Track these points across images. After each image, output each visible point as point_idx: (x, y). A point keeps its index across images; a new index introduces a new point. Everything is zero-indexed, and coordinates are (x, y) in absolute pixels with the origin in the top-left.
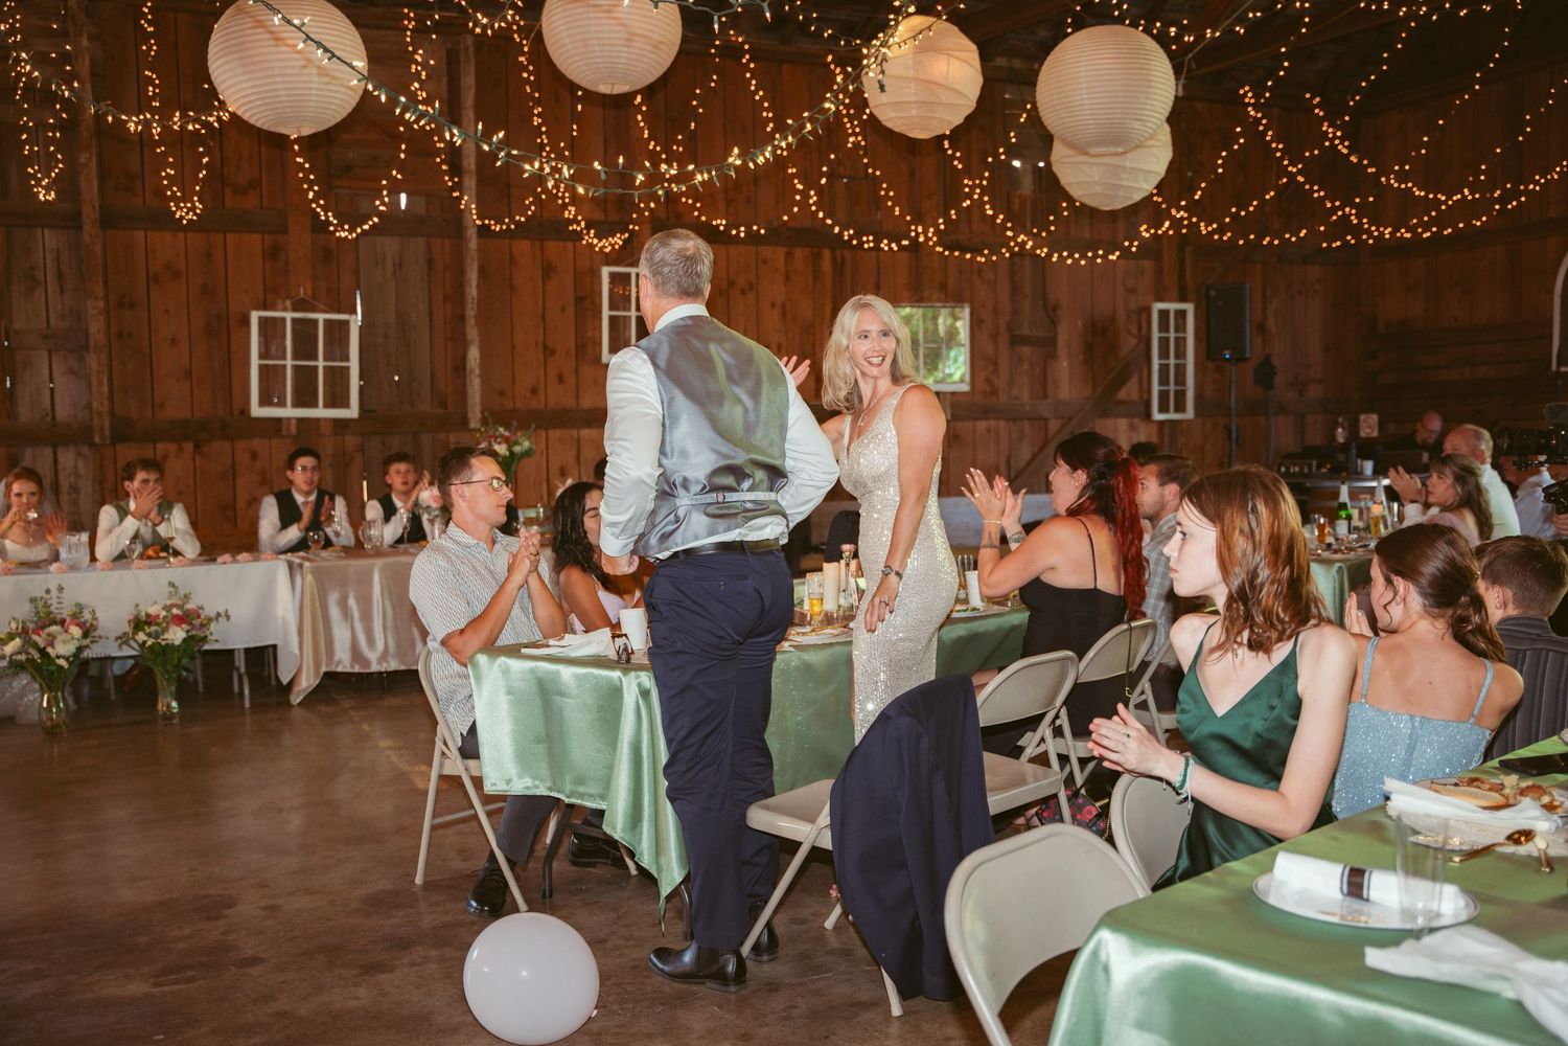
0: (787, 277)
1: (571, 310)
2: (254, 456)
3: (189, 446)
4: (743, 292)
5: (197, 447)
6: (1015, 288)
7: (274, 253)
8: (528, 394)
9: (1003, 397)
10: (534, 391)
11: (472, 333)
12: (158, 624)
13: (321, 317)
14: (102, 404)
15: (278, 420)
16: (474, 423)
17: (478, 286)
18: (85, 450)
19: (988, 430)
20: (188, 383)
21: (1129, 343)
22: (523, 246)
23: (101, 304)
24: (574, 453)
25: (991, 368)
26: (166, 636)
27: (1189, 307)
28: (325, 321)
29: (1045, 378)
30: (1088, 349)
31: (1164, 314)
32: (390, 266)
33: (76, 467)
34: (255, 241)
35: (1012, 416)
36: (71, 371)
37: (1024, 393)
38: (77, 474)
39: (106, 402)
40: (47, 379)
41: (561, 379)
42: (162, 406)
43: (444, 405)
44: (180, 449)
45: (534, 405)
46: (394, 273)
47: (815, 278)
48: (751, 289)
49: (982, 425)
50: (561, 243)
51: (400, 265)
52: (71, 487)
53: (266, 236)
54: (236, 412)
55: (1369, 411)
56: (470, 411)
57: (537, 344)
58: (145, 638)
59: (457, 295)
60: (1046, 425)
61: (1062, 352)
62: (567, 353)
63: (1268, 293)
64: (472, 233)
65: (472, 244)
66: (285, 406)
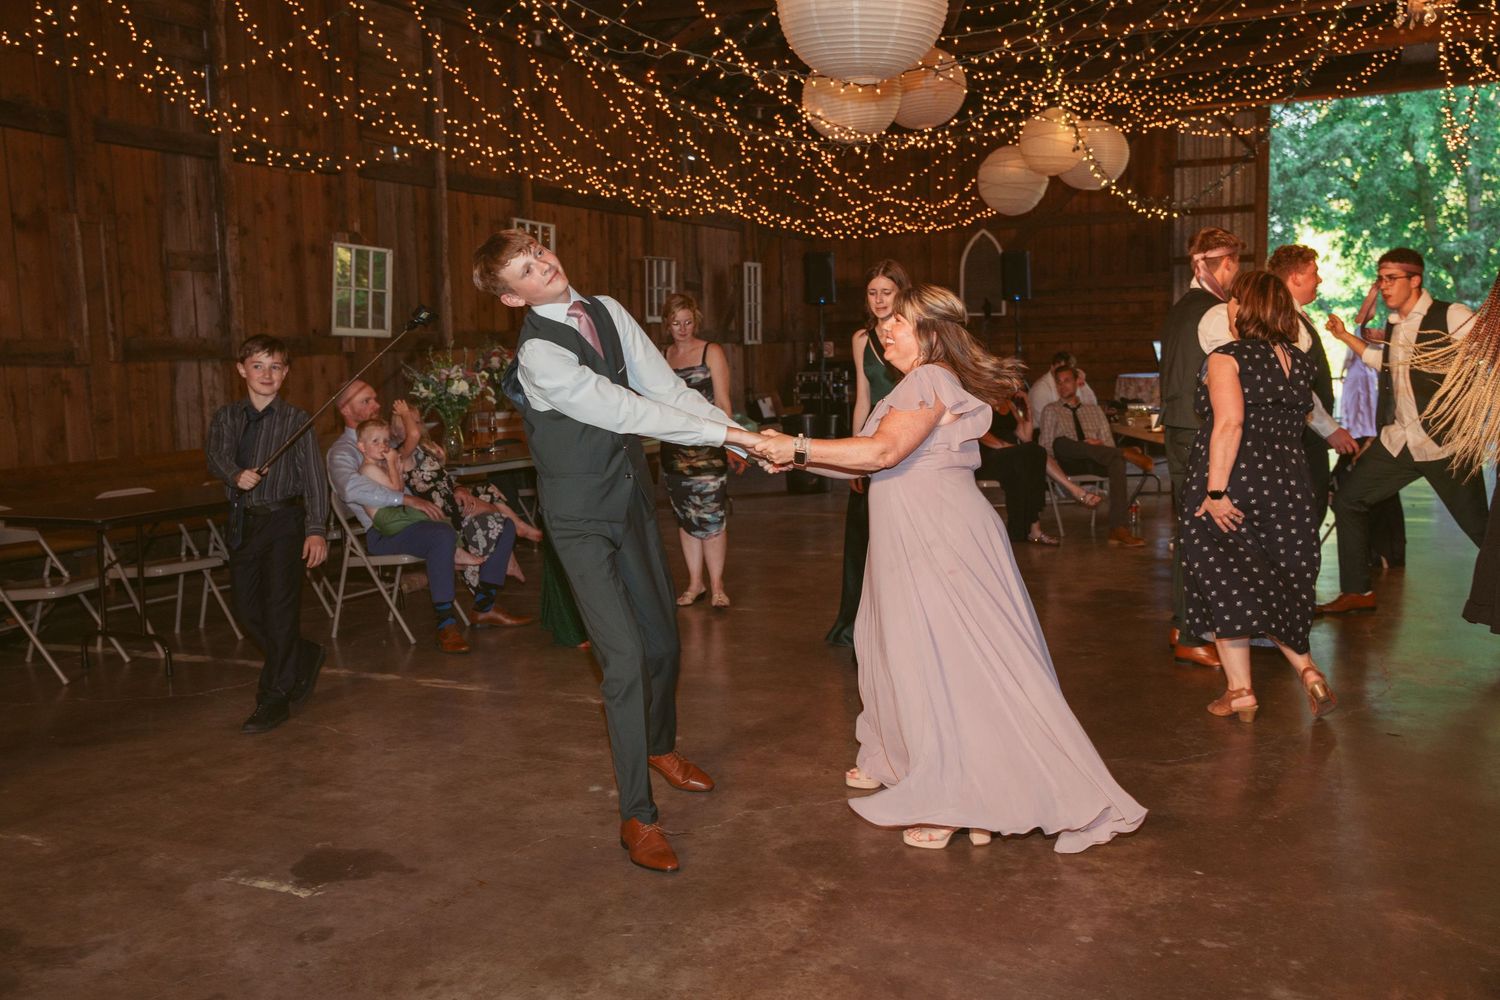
2: (324, 371)
6: (685, 248)
8: (469, 320)
10: (472, 318)
11: (446, 267)
13: (372, 249)
14: (240, 322)
15: (340, 338)
16: (449, 343)
17: (448, 229)
18: (218, 364)
21: (731, 290)
23: (236, 230)
27: (759, 266)
28: (375, 252)
30: (715, 294)
31: (749, 269)
32: (394, 207)
33: (213, 381)
34: (319, 180)
36: (208, 292)
38: (215, 389)
39: (242, 321)
40: (192, 299)
41: (485, 308)
45: (473, 329)
46: (396, 214)
48: (573, 241)
51: (399, 208)
52: (211, 400)
59: (433, 236)
61: (706, 296)
63: (784, 257)
64: (444, 183)
65: (445, 195)
66: (349, 326)
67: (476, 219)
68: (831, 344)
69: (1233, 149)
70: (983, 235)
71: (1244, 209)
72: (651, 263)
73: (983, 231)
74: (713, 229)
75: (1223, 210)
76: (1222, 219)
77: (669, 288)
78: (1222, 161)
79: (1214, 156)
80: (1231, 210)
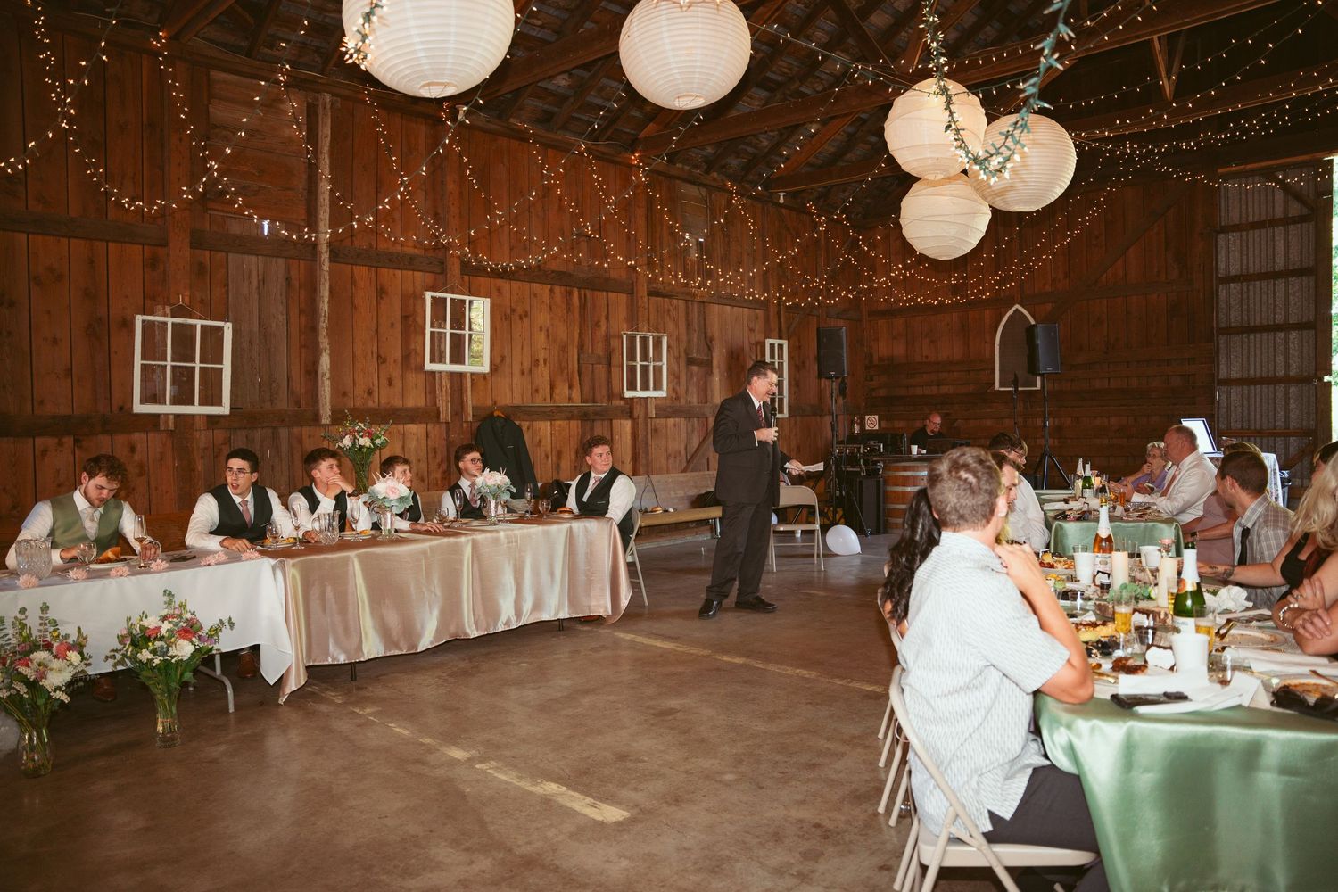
0: (550, 307)
1: (398, 327)
2: (133, 448)
3: (68, 441)
4: (521, 318)
5: (76, 441)
6: (688, 325)
7: (153, 263)
8: (366, 395)
9: (683, 401)
10: (370, 393)
11: (324, 341)
12: (161, 639)
13: (199, 323)
15: (158, 416)
16: (326, 420)
17: (329, 303)
19: (675, 425)
20: (69, 380)
22: (362, 272)
24: (401, 443)
25: (676, 380)
26: (172, 651)
27: (785, 343)
28: (202, 326)
29: (706, 388)
30: (730, 369)
31: (772, 346)
32: (255, 282)
34: (136, 253)
35: (687, 413)
37: (694, 399)
41: (390, 384)
42: (41, 402)
43: (298, 404)
44: (60, 444)
45: (370, 404)
46: (258, 288)
47: (569, 310)
48: (526, 316)
49: (671, 421)
50: (391, 271)
51: (263, 282)
53: (145, 247)
54: (115, 409)
55: (871, 413)
56: (321, 409)
57: (372, 353)
58: (150, 656)
59: (311, 310)
60: (707, 421)
61: (716, 371)
62: (395, 361)
64: (325, 256)
65: (326, 267)
66: (165, 403)
67: (382, 292)
68: (876, 417)
69: (1286, 210)
70: (1017, 310)
71: (1300, 272)
72: (631, 340)
73: (1017, 306)
74: (728, 307)
75: (1274, 275)
76: (1274, 284)
77: (657, 364)
78: (1273, 223)
79: (1263, 218)
80: (1286, 274)
